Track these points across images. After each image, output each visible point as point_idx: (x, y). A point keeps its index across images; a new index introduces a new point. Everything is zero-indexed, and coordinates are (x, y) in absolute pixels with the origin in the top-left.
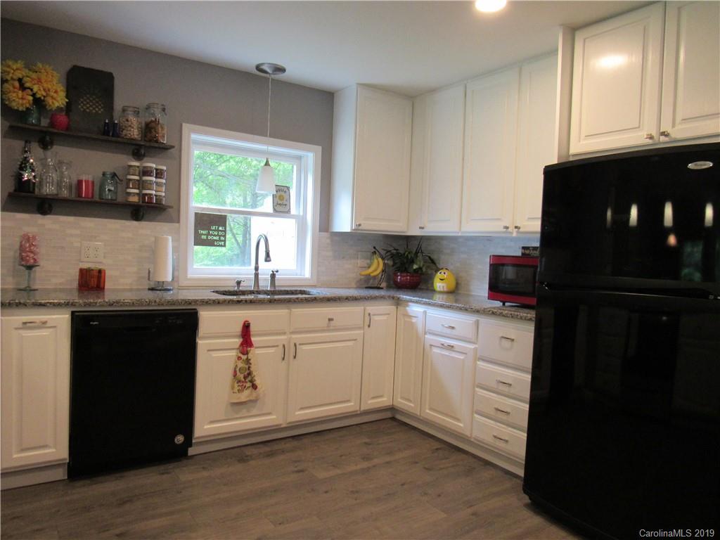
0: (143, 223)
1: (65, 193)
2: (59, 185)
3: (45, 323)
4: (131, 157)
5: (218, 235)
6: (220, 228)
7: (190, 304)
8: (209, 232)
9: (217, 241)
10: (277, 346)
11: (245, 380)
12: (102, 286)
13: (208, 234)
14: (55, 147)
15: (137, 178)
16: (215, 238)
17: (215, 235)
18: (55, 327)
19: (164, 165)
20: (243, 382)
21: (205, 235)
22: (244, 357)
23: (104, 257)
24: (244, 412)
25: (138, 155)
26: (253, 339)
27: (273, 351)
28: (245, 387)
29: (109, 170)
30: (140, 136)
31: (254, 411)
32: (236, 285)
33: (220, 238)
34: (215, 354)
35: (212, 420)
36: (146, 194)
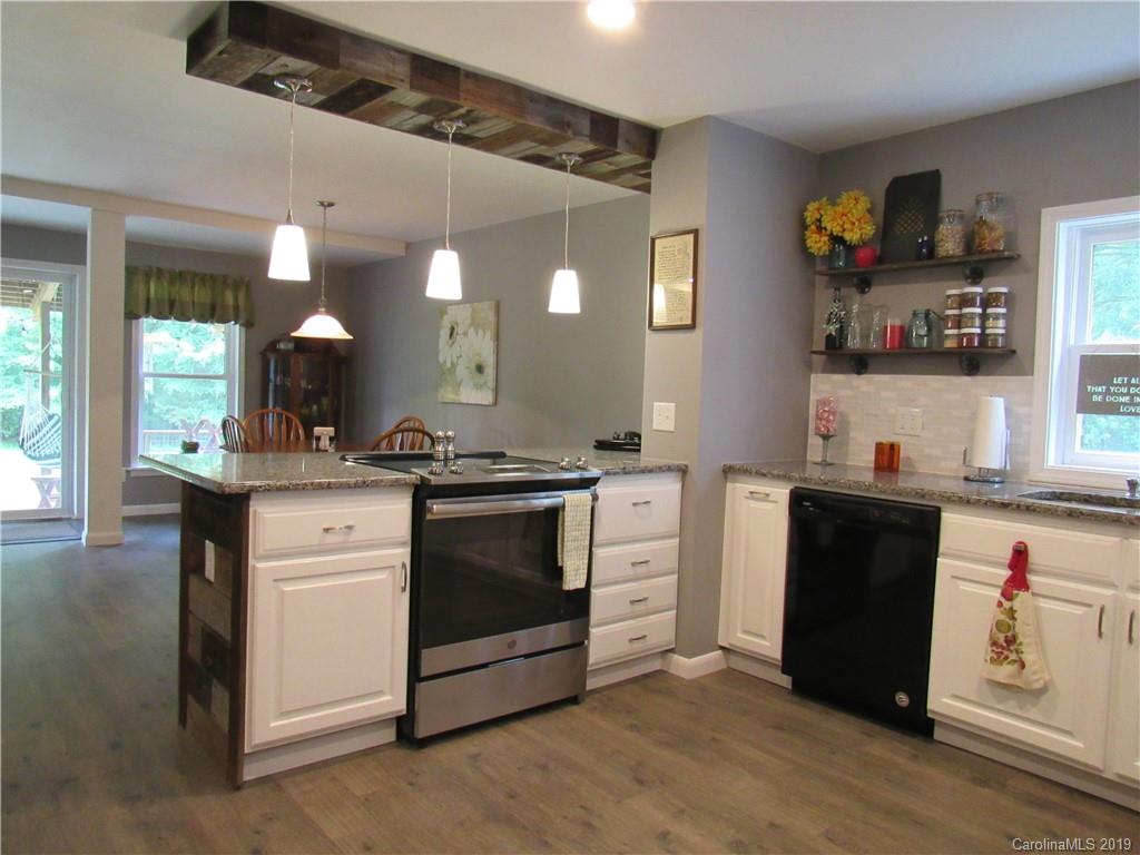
0: (979, 379)
1: (874, 346)
2: (865, 337)
3: (768, 495)
4: (963, 282)
5: (1128, 394)
6: (1133, 381)
7: (923, 496)
8: (1108, 389)
9: (1125, 404)
10: (1090, 606)
11: (1009, 645)
12: (895, 465)
13: (1108, 392)
14: (873, 288)
15: (956, 312)
16: (1123, 399)
17: (1123, 395)
18: (776, 502)
19: (1003, 286)
20: (1003, 648)
21: (1099, 394)
22: (1007, 604)
23: (923, 429)
24: (1011, 705)
25: (976, 276)
26: (1032, 578)
27: (1079, 613)
28: (1007, 658)
29: (922, 308)
30: (961, 249)
31: (1034, 713)
32: (1127, 488)
33: (1132, 399)
34: (964, 586)
35: (957, 693)
36: (965, 335)
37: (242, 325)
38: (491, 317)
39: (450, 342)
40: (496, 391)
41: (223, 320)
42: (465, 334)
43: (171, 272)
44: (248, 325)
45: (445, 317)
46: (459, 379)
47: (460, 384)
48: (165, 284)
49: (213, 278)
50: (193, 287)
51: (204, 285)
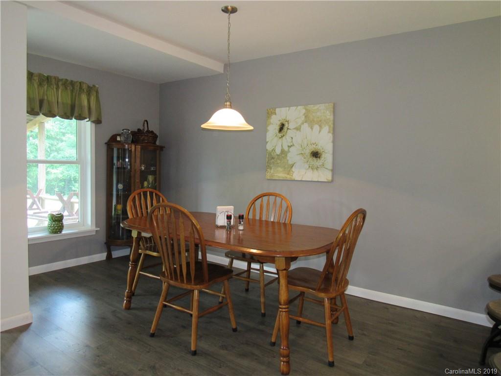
37: (93, 122)
38: (329, 116)
39: (280, 135)
40: (333, 171)
41: (80, 118)
42: (298, 129)
43: (40, 76)
44: (98, 122)
45: (273, 116)
46: (290, 162)
47: (292, 166)
48: (36, 86)
49: (72, 83)
50: (57, 88)
51: (66, 88)
